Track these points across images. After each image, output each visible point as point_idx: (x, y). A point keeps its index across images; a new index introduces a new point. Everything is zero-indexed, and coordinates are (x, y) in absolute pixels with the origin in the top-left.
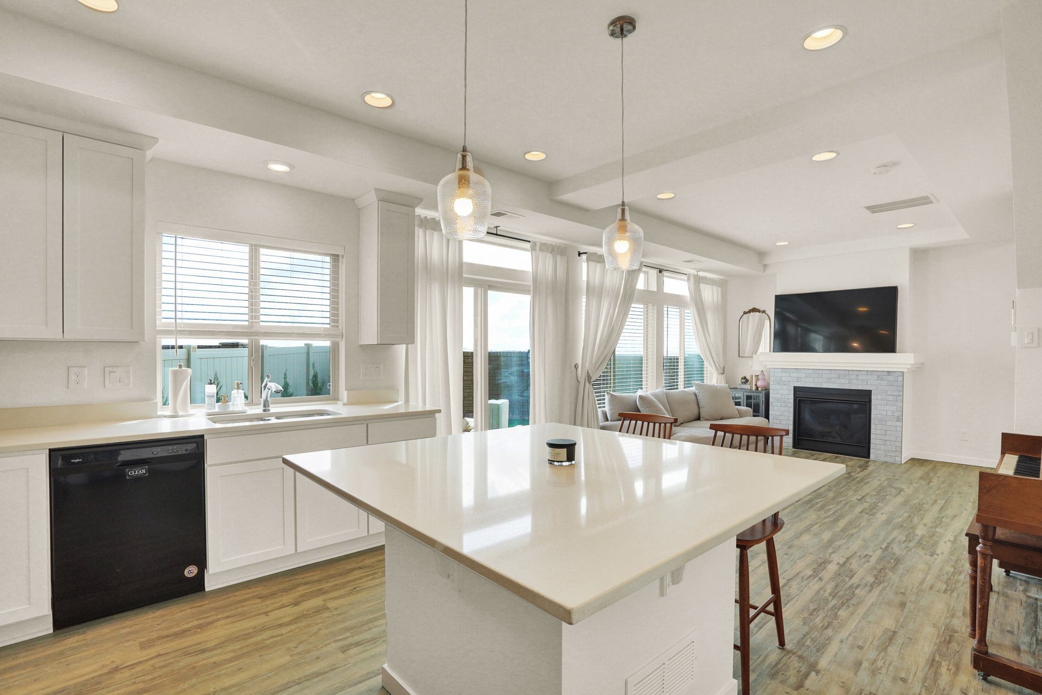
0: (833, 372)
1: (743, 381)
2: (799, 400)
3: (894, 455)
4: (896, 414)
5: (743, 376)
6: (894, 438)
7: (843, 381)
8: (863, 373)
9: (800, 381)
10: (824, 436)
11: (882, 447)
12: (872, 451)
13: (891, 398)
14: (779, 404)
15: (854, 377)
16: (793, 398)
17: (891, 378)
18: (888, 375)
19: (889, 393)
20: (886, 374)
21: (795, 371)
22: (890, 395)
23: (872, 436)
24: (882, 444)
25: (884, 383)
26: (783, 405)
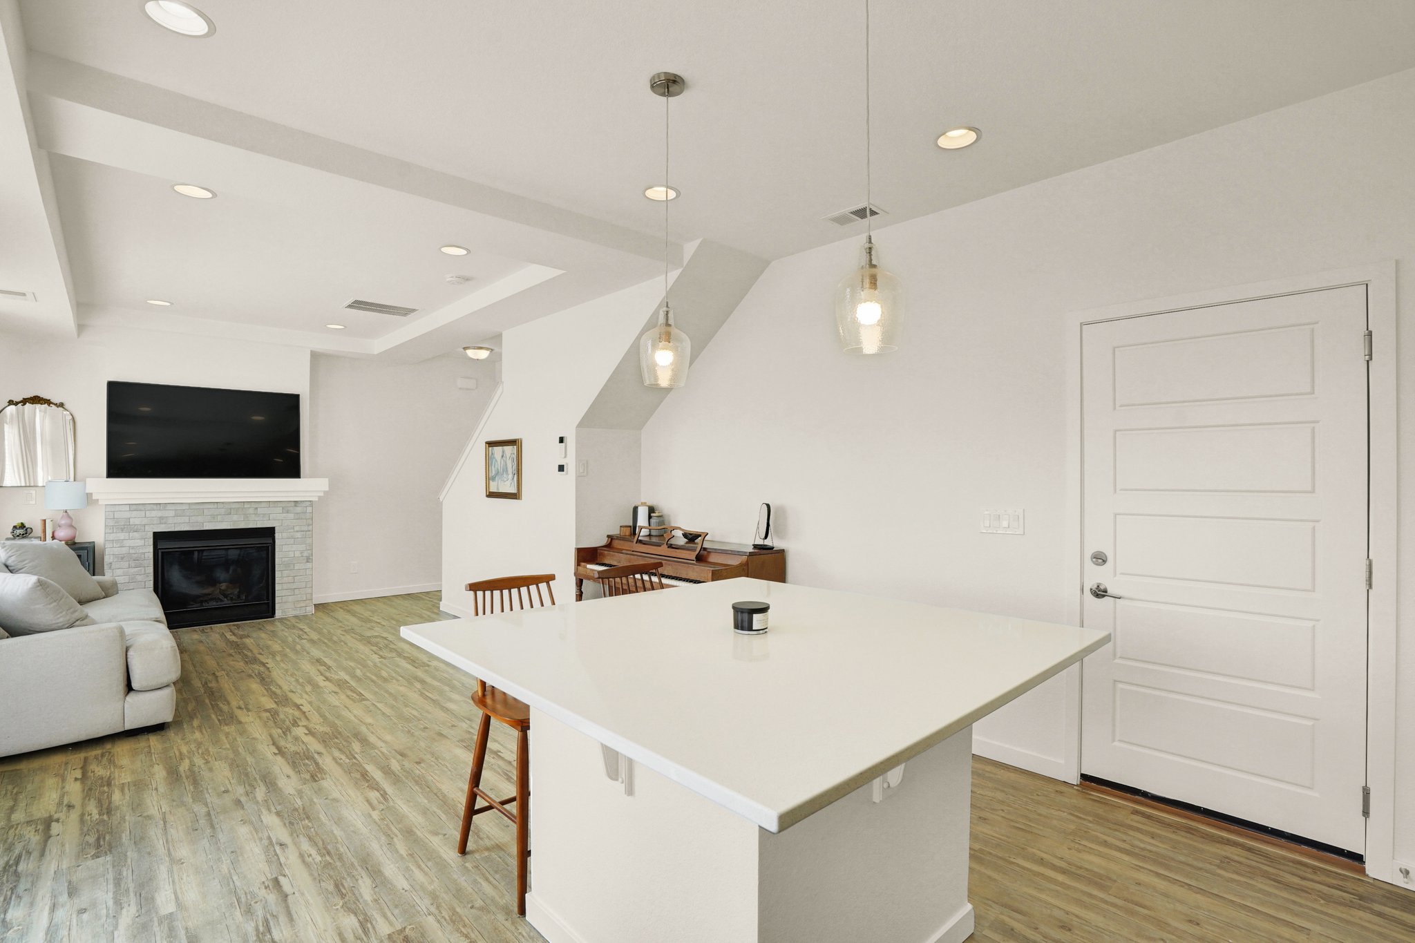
0: (221, 506)
1: (18, 532)
2: (162, 552)
3: (304, 605)
4: (305, 554)
5: (17, 522)
6: (303, 585)
7: (235, 517)
8: (263, 505)
9: (165, 523)
10: (202, 602)
11: (291, 598)
12: (277, 606)
13: (299, 535)
14: (126, 564)
15: (251, 511)
16: (152, 550)
17: (299, 509)
18: (295, 506)
19: (296, 529)
20: (293, 504)
21: (155, 507)
22: (297, 531)
23: (277, 587)
24: (290, 594)
25: (291, 516)
26: (133, 565)
